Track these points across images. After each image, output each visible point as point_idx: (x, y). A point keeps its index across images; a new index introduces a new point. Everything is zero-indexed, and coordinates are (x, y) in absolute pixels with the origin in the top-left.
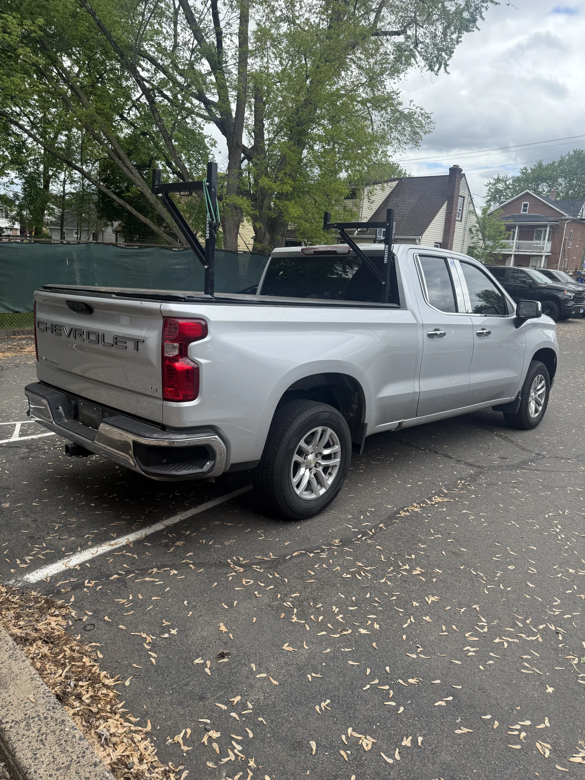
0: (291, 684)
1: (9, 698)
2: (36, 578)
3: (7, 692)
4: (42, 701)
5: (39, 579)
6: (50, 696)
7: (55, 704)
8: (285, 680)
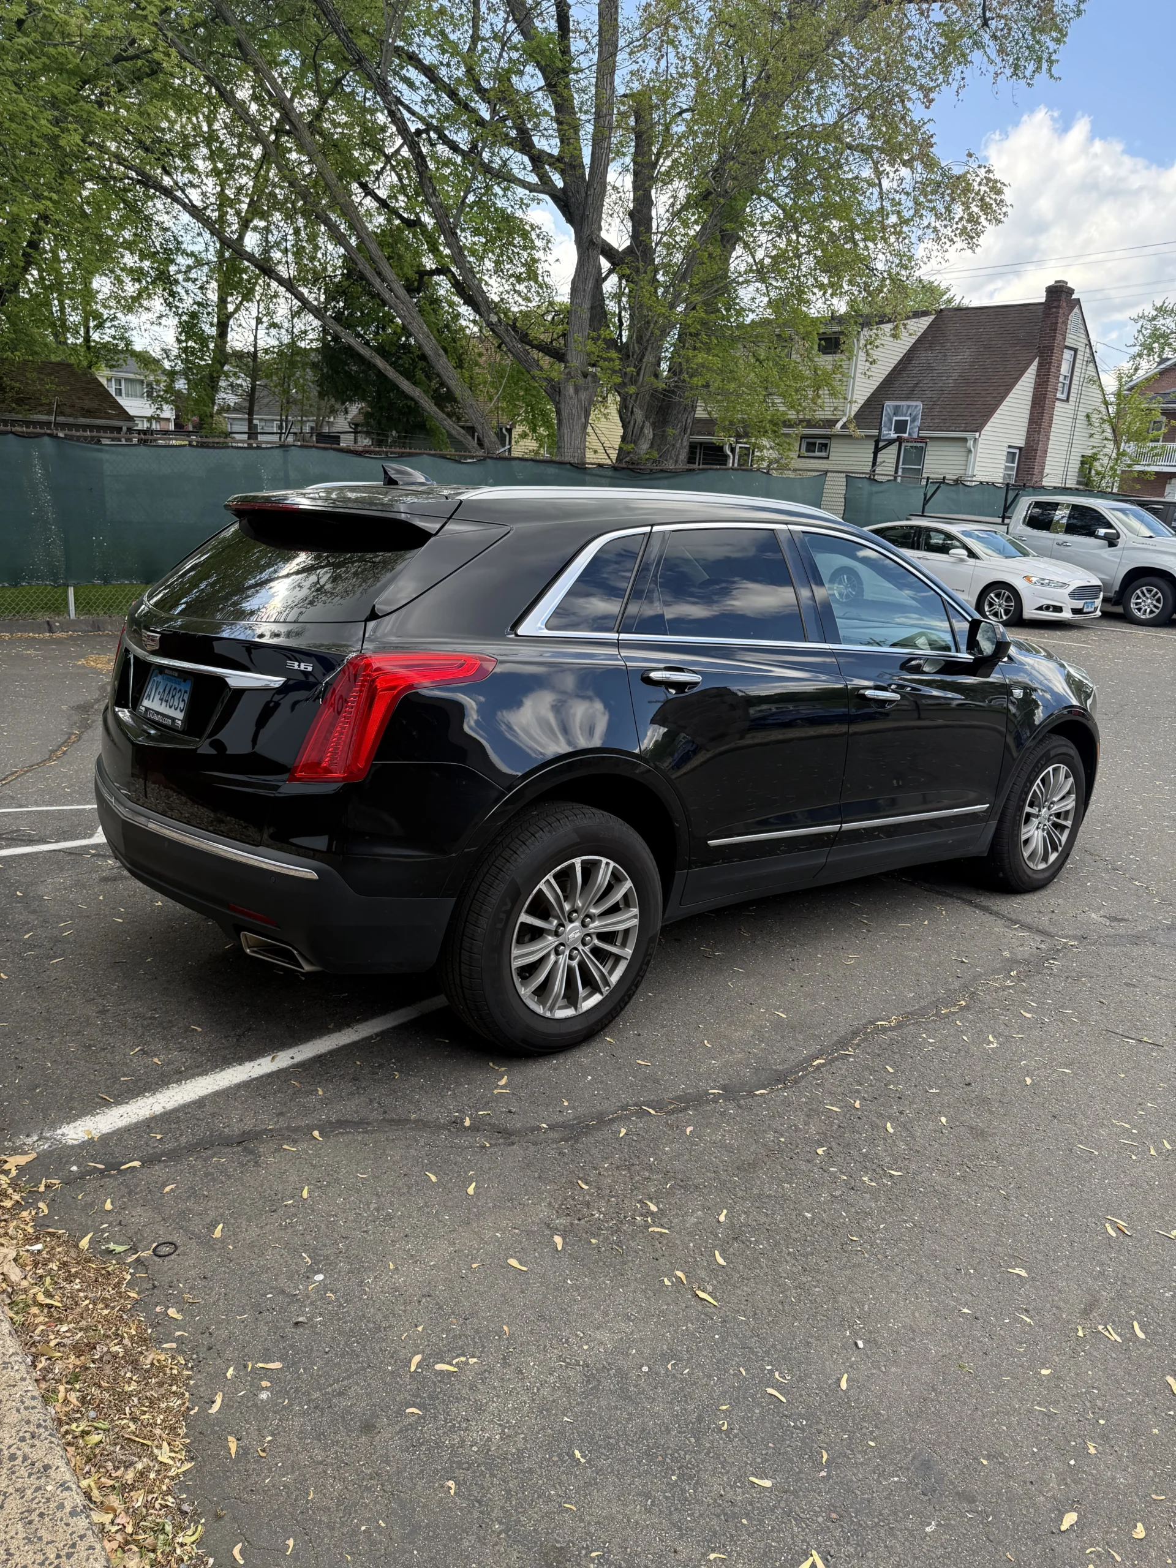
2: (81, 1135)
4: (14, 1418)
5: (87, 1137)
7: (38, 1426)
8: (554, 1401)
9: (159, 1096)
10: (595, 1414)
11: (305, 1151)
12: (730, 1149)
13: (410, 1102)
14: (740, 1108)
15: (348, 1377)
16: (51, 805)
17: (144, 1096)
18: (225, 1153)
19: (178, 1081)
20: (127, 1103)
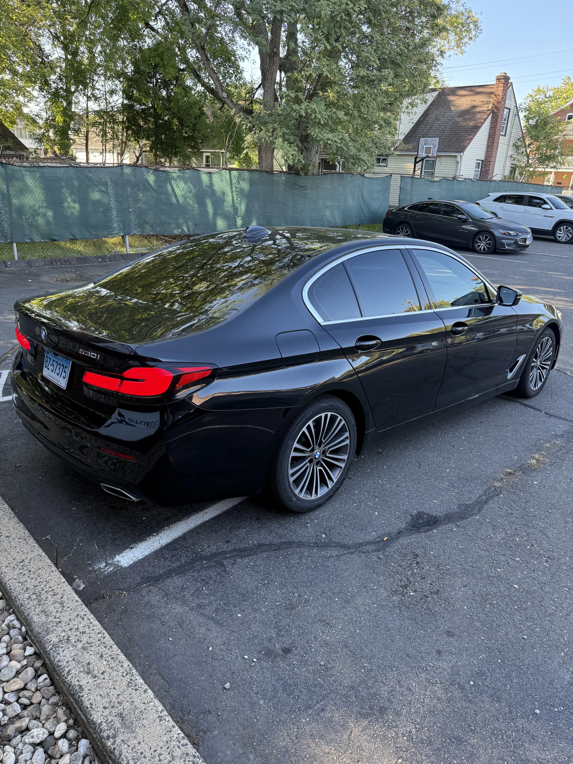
0: (442, 711)
1: (140, 746)
2: (128, 561)
3: (135, 738)
4: (178, 753)
5: (131, 562)
6: (186, 745)
7: (194, 756)
11: (248, 563)
14: (458, 526)
17: (153, 535)
18: (207, 567)
19: (168, 525)
20: (145, 540)
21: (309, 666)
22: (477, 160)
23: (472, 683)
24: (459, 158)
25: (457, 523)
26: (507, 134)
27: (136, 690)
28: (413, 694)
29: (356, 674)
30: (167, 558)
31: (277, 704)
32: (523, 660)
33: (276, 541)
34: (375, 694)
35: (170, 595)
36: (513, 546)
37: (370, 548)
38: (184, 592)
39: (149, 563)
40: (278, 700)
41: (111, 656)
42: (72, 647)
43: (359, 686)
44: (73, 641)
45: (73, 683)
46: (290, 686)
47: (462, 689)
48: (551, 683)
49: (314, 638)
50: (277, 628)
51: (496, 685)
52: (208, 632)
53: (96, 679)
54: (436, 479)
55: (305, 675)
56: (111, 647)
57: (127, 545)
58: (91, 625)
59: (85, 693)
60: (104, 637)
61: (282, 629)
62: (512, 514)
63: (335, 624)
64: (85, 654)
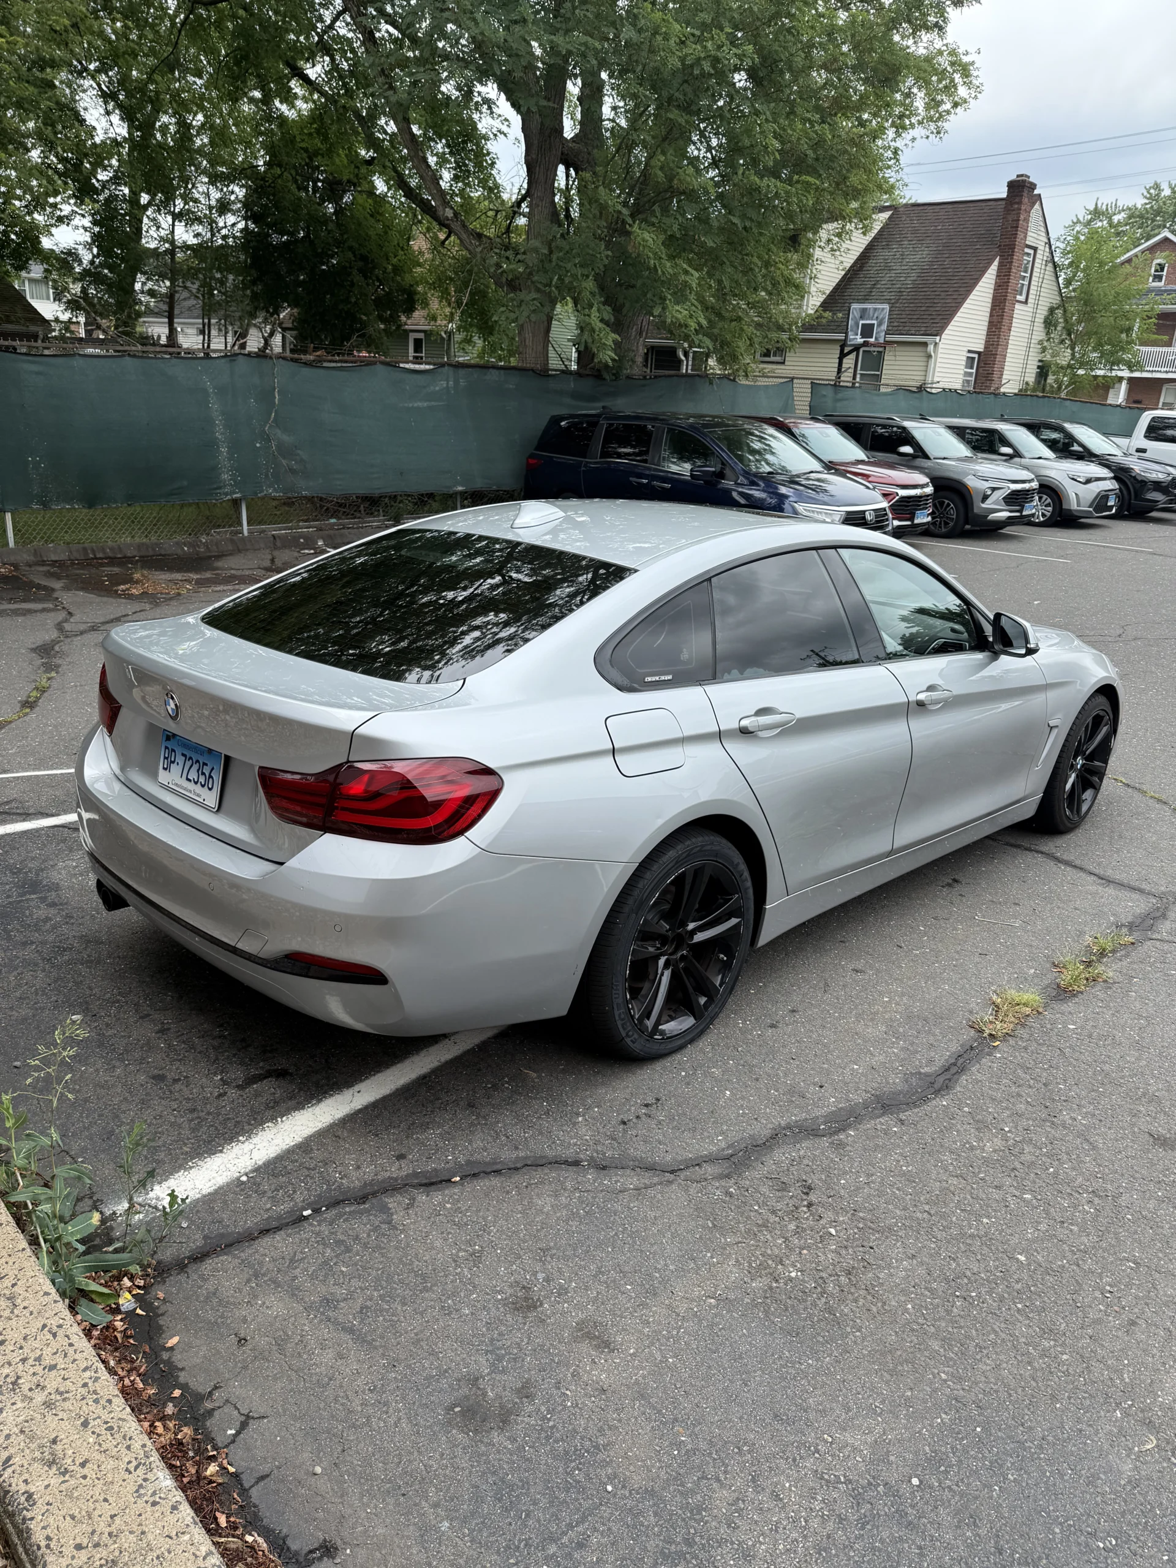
8: (829, 1537)
9: (255, 1140)
10: (880, 1550)
11: (442, 1205)
12: (909, 1178)
13: (541, 1133)
14: (902, 1122)
15: (583, 1519)
16: (39, 770)
17: (239, 1141)
18: (350, 1213)
19: (273, 1119)
20: (221, 1151)
21: (557, 1441)
22: (969, 351)
23: (915, 1481)
24: (931, 348)
25: (902, 1116)
26: (1030, 300)
27: (154, 1504)
28: (784, 1507)
29: (660, 1461)
30: (265, 1192)
31: (480, 1530)
32: (1030, 1428)
33: (508, 1155)
34: (700, 1509)
35: (264, 1275)
36: (1018, 1166)
37: (709, 1170)
38: (296, 1268)
39: (225, 1202)
40: (483, 1523)
41: (106, 1423)
42: (23, 1401)
43: (664, 1489)
44: (25, 1388)
45: (14, 1488)
46: (512, 1487)
47: (894, 1496)
48: (1091, 1481)
49: (573, 1376)
50: (492, 1352)
51: (969, 1484)
52: (340, 1362)
53: (67, 1477)
54: (859, 1017)
55: (546, 1464)
56: (109, 1401)
57: (179, 1162)
58: (71, 1350)
59: (37, 1512)
60: (97, 1379)
61: (504, 1356)
62: (1019, 1095)
63: (622, 1344)
64: (49, 1418)
